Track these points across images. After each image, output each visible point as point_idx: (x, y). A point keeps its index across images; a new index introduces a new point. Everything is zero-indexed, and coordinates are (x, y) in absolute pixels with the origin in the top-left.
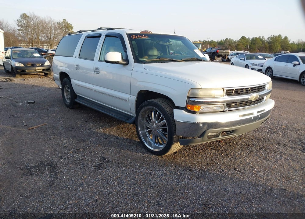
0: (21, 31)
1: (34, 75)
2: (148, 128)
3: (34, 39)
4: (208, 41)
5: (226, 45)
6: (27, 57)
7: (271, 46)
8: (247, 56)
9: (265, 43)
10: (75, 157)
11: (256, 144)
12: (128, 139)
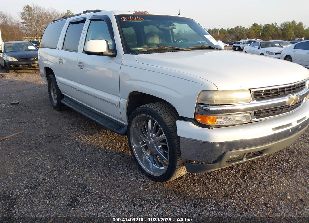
0: (25, 24)
1: (31, 69)
2: (144, 143)
3: (38, 31)
4: (218, 29)
5: (237, 33)
6: (22, 51)
7: (285, 33)
8: (262, 44)
9: (278, 29)
10: (45, 184)
11: (289, 159)
12: (119, 153)
